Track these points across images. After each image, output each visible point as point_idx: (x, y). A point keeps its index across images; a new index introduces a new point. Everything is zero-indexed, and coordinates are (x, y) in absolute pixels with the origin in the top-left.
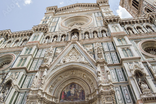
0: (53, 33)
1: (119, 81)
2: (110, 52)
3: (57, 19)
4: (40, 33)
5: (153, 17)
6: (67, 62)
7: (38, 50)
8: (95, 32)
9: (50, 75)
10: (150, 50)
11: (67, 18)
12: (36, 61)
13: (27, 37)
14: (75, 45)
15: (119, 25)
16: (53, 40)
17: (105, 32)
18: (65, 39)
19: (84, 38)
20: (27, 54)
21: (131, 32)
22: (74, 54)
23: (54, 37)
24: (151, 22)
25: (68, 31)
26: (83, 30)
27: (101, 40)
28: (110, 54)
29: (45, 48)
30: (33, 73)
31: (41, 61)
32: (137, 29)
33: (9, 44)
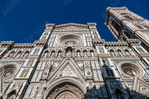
0: (51, 48)
1: (103, 96)
2: (96, 70)
3: (55, 35)
4: (41, 48)
5: (131, 43)
6: (63, 76)
7: (39, 62)
8: (85, 51)
9: (49, 87)
10: (127, 70)
11: (63, 35)
13: (29, 50)
14: (69, 61)
15: (104, 47)
17: (93, 51)
18: (61, 55)
19: (76, 56)
20: (29, 66)
21: (113, 54)
22: (68, 69)
23: (52, 52)
24: (129, 47)
25: (64, 48)
26: (75, 48)
27: (90, 58)
28: (97, 71)
29: (45, 61)
30: (34, 84)
31: (41, 73)
32: (118, 51)
33: (12, 54)
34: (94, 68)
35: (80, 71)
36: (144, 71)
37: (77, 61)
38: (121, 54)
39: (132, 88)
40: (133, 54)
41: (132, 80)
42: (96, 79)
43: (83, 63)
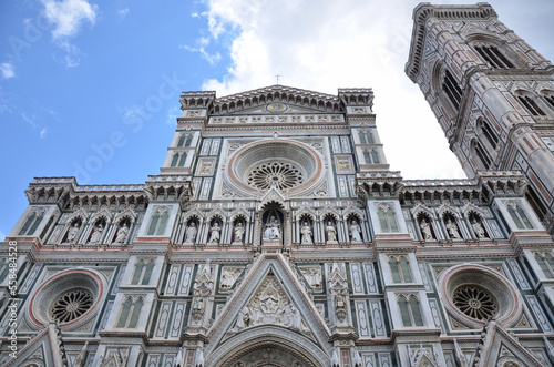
0: (207, 206)
2: (367, 298)
4: (172, 207)
5: (492, 188)
6: (256, 324)
7: (169, 266)
8: (329, 219)
10: (470, 292)
12: (166, 307)
13: (131, 212)
14: (274, 263)
15: (396, 204)
16: (210, 235)
17: (358, 221)
19: (298, 241)
20: (139, 285)
21: (427, 231)
22: (272, 296)
24: (484, 200)
25: (252, 205)
26: (294, 205)
27: (346, 251)
28: (368, 304)
29: (189, 262)
30: (164, 350)
31: (180, 307)
32: (446, 222)
33: (74, 230)
34: (358, 291)
35: (312, 304)
37: (300, 264)
38: (454, 232)
39: (475, 362)
40: (495, 231)
41: (480, 333)
42: (365, 333)
43: (323, 269)
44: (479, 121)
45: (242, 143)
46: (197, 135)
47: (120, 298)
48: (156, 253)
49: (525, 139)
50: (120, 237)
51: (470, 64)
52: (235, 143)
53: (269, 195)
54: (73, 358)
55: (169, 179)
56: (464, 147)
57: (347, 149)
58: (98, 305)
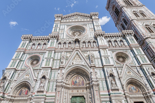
0: (62, 40)
1: (101, 77)
3: (63, 26)
4: (55, 40)
5: (126, 34)
6: (74, 64)
7: (55, 53)
8: (89, 42)
9: (66, 72)
10: (120, 57)
12: (55, 61)
13: (46, 42)
14: (78, 51)
15: (104, 38)
20: (49, 57)
21: (110, 44)
22: (78, 58)
23: (64, 44)
24: (124, 37)
25: (72, 40)
26: (81, 39)
27: (93, 49)
28: (98, 60)
29: (59, 52)
30: (55, 70)
31: (58, 61)
32: (115, 42)
33: (34, 46)
34: (96, 57)
35: (86, 60)
36: (132, 59)
37: (83, 52)
38: (117, 44)
39: (121, 71)
40: (126, 44)
41: (122, 65)
42: (97, 65)
44: (123, 19)
45: (69, 26)
46: (59, 24)
47: (45, 60)
48: (52, 50)
49: (134, 23)
50: (44, 47)
51: (122, 5)
52: (68, 26)
53: (76, 37)
54: (36, 73)
55: (54, 34)
56: (119, 26)
57: (93, 27)
58: (40, 62)
